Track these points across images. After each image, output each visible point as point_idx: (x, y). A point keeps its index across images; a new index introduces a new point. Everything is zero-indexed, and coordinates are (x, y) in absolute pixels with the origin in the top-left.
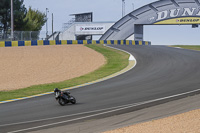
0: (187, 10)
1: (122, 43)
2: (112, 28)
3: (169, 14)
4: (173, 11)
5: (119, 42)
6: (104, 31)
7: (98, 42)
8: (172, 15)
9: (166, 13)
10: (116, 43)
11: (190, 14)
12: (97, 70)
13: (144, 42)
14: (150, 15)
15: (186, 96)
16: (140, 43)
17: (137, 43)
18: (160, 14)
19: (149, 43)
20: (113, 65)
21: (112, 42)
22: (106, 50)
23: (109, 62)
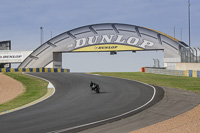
0: (105, 37)
1: (41, 70)
2: (30, 56)
4: (91, 39)
5: (38, 70)
6: (22, 59)
7: (17, 70)
8: (90, 42)
9: (84, 40)
10: (34, 71)
11: (109, 41)
12: (16, 99)
13: (62, 70)
14: (68, 43)
15: (105, 123)
16: (59, 71)
17: (56, 70)
19: (68, 70)
20: (32, 93)
21: (31, 70)
22: (24, 78)
23: (28, 89)
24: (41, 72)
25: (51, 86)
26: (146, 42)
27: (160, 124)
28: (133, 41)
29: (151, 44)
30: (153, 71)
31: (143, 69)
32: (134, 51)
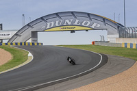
0: (67, 21)
1: (23, 44)
2: (16, 34)
3: (55, 24)
4: (57, 22)
5: (21, 44)
6: (10, 36)
7: (6, 44)
8: (57, 25)
9: (53, 23)
10: (19, 45)
12: (7, 64)
13: (38, 44)
14: (42, 25)
16: (36, 44)
17: (33, 44)
18: (49, 24)
19: (42, 44)
20: (17, 60)
21: (16, 44)
22: (12, 50)
23: (14, 57)
24: (23, 45)
25: (30, 54)
26: (95, 24)
27: (105, 80)
28: (86, 23)
29: (99, 26)
30: (100, 44)
31: (93, 43)
32: (87, 30)
